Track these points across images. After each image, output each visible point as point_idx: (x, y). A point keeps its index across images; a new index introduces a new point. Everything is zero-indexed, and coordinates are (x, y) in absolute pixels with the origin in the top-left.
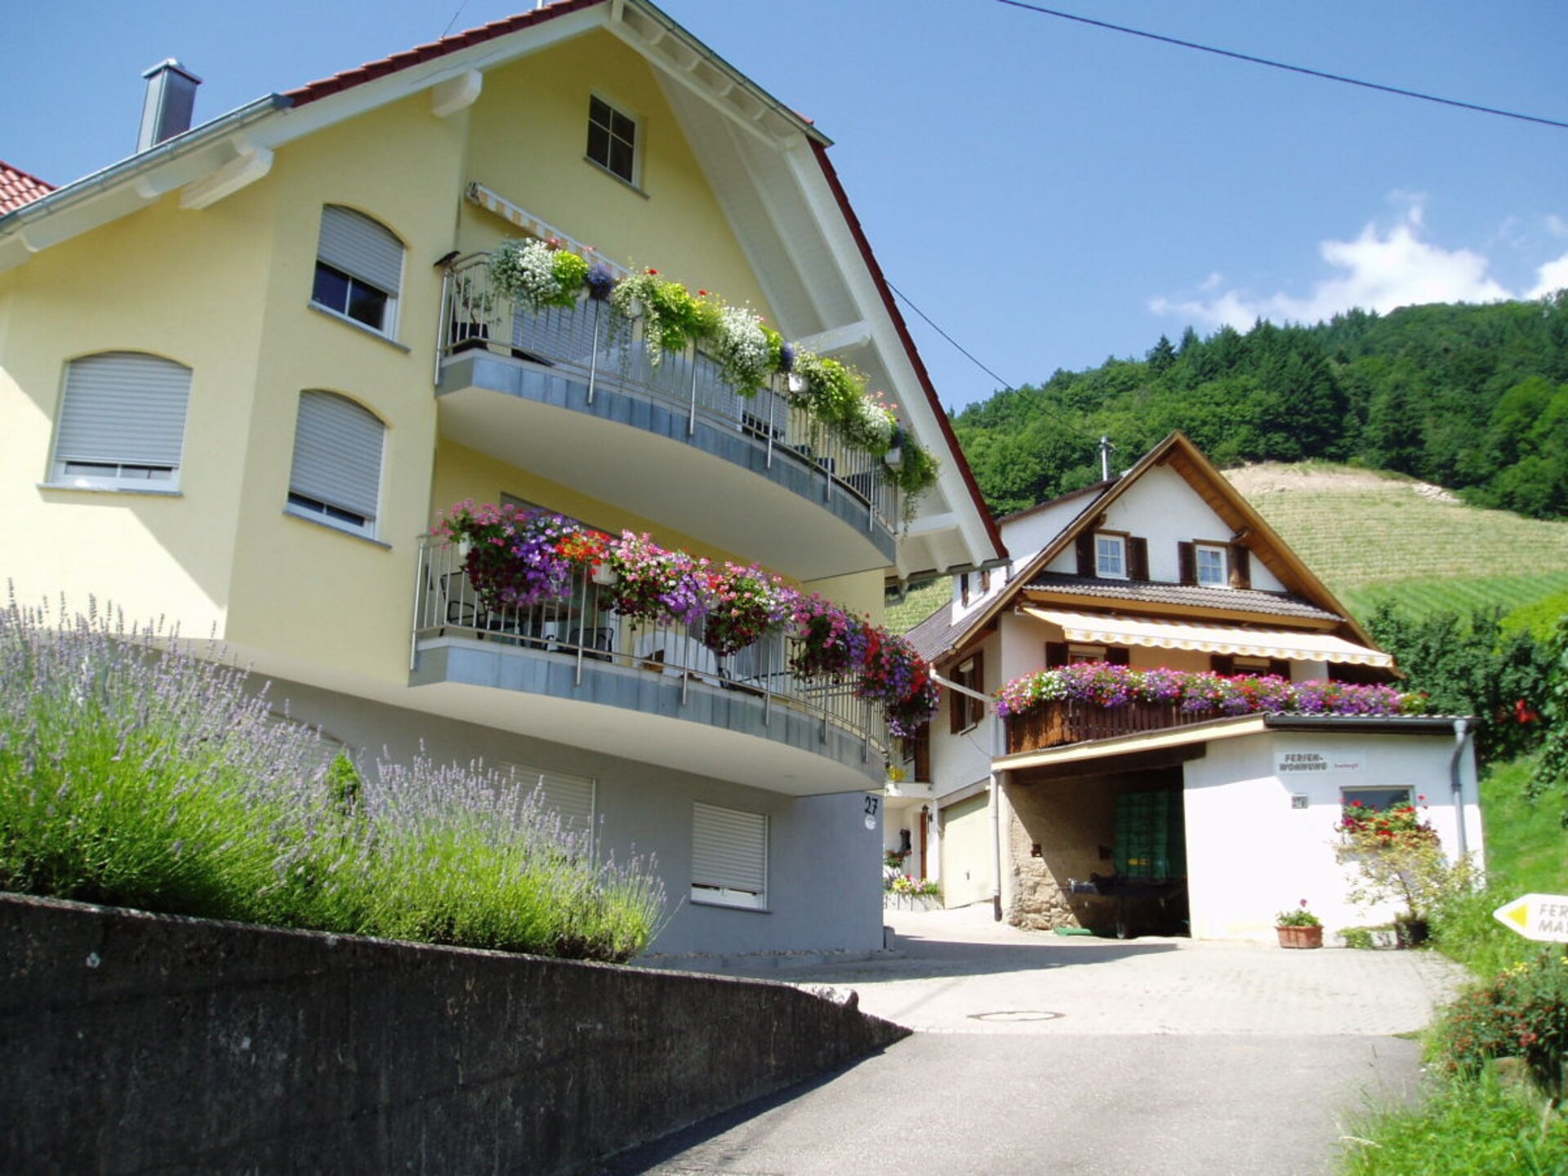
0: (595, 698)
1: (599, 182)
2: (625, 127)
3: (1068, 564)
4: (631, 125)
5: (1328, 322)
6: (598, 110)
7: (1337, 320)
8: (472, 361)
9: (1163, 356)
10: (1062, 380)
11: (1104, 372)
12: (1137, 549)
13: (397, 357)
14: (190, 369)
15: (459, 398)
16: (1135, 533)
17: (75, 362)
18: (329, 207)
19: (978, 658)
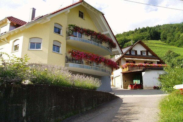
0: (83, 68)
1: (80, 19)
2: (82, 13)
3: (128, 53)
4: (83, 13)
5: (155, 26)
6: (80, 12)
7: (156, 26)
8: (70, 37)
9: (136, 30)
10: (125, 33)
11: (129, 32)
12: (136, 52)
13: (62, 37)
14: (42, 39)
15: (68, 41)
16: (136, 50)
17: (30, 38)
18: (55, 23)
19: (119, 62)
